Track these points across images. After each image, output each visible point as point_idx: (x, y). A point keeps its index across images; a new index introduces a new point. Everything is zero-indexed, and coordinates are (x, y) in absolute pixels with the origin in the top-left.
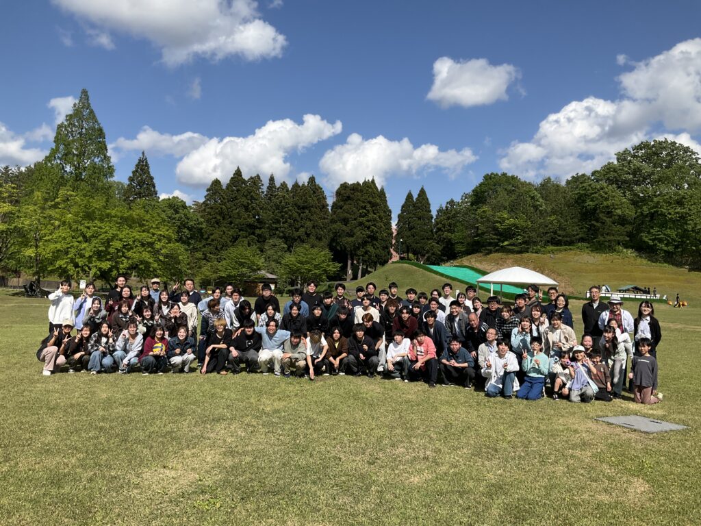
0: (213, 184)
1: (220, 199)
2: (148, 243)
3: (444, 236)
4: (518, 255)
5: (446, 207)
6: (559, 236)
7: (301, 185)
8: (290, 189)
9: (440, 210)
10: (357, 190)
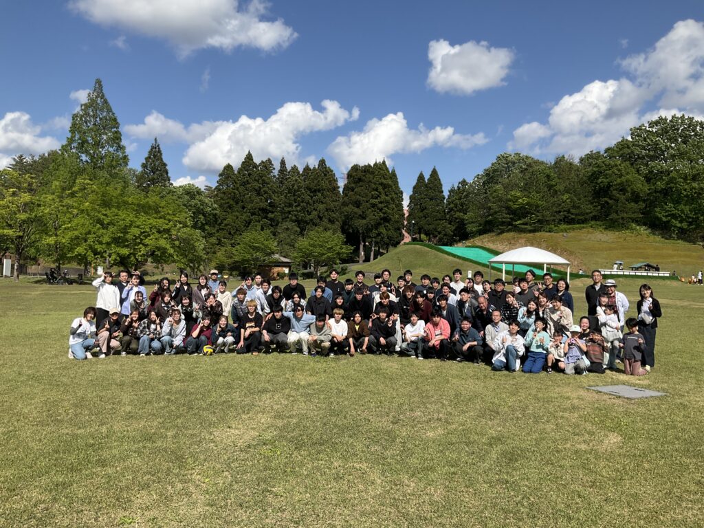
0: (225, 168)
1: (233, 184)
2: (164, 229)
3: (456, 216)
4: (532, 234)
5: (458, 187)
6: (572, 214)
7: (312, 168)
8: (301, 172)
9: (451, 190)
10: (369, 172)
